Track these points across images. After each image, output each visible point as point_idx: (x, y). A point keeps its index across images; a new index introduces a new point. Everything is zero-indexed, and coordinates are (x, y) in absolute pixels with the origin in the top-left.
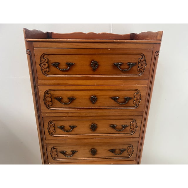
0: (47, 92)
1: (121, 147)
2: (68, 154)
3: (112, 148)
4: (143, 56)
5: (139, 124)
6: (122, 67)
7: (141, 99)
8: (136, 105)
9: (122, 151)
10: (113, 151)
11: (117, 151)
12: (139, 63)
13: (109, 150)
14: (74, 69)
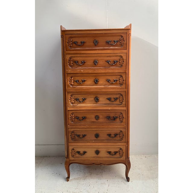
0: (71, 58)
1: (115, 96)
2: (80, 101)
3: (109, 97)
4: (122, 36)
5: (124, 79)
6: (111, 43)
7: (123, 61)
8: (121, 65)
9: (116, 99)
10: (109, 99)
11: (113, 100)
12: (120, 40)
13: (107, 98)
14: (85, 44)
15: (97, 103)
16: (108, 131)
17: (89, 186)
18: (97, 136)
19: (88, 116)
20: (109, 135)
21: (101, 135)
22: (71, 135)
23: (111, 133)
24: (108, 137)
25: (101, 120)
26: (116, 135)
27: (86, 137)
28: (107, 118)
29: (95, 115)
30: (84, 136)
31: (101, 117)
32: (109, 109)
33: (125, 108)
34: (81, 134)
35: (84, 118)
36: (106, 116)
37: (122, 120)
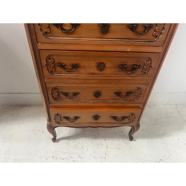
15: (105, 36)
16: (117, 88)
17: (81, 149)
18: (97, 94)
19: (83, 63)
20: (118, 94)
21: (104, 93)
22: (51, 94)
23: (122, 92)
24: (115, 95)
25: (107, 71)
26: (129, 93)
27: (78, 96)
28: (120, 67)
29: (97, 61)
30: (75, 94)
31: (108, 65)
32: (128, 51)
33: (160, 50)
34: (71, 91)
35: (75, 67)
36: (118, 64)
37: (147, 72)
